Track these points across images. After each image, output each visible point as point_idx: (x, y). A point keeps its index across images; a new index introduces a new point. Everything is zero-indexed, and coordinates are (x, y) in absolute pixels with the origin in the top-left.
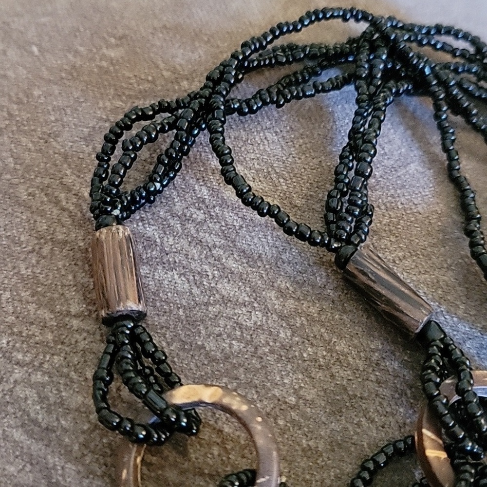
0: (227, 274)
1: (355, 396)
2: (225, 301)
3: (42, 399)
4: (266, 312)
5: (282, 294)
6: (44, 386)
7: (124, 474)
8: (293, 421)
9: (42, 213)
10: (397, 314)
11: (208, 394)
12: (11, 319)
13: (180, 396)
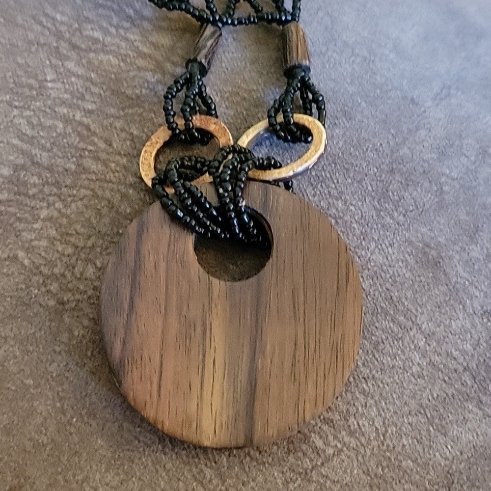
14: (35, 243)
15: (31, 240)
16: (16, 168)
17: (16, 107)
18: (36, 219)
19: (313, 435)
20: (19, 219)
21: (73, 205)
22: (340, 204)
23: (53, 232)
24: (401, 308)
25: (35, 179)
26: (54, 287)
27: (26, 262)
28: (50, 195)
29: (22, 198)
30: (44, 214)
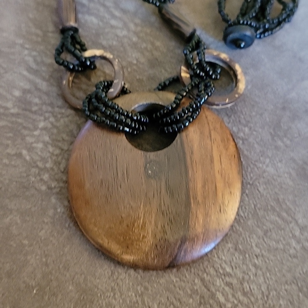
6: (36, 56)
7: (64, 82)
10: (180, 29)
11: (98, 52)
13: (88, 54)
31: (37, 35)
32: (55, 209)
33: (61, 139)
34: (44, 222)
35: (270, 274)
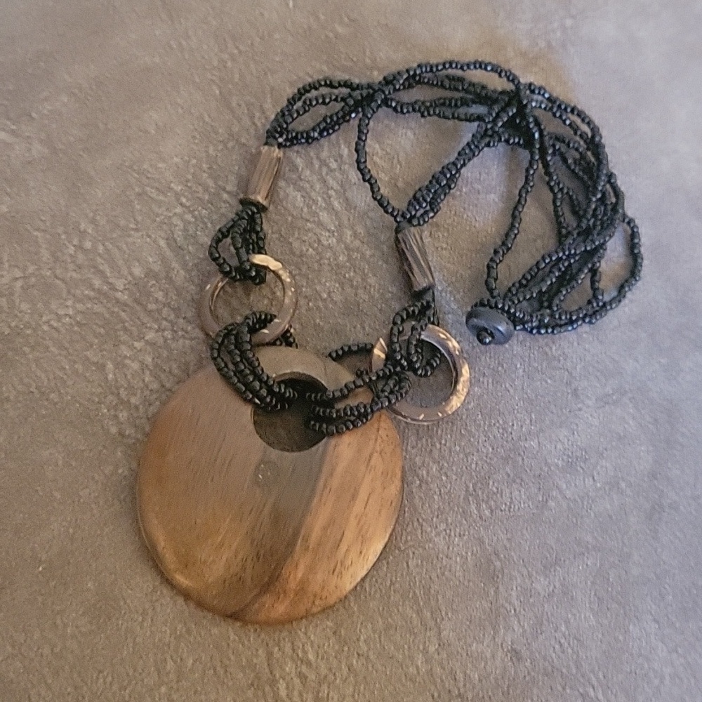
0: (330, 208)
1: (362, 311)
2: (320, 224)
3: (185, 230)
4: (340, 240)
5: (355, 235)
6: (189, 223)
7: (208, 287)
8: (318, 307)
9: (239, 120)
10: (411, 275)
11: (273, 264)
12: (190, 177)
13: (259, 259)
14: (127, 361)
15: (126, 357)
16: (150, 273)
17: (181, 204)
18: (141, 338)
19: (281, 681)
20: (125, 329)
21: (181, 341)
22: (435, 468)
23: (149, 360)
24: (433, 603)
25: (160, 295)
26: (123, 415)
27: (111, 376)
28: (166, 319)
29: (138, 308)
30: (150, 336)
31: (206, 189)
32: (117, 467)
33: (168, 370)
34: (93, 478)
35: (365, 689)
